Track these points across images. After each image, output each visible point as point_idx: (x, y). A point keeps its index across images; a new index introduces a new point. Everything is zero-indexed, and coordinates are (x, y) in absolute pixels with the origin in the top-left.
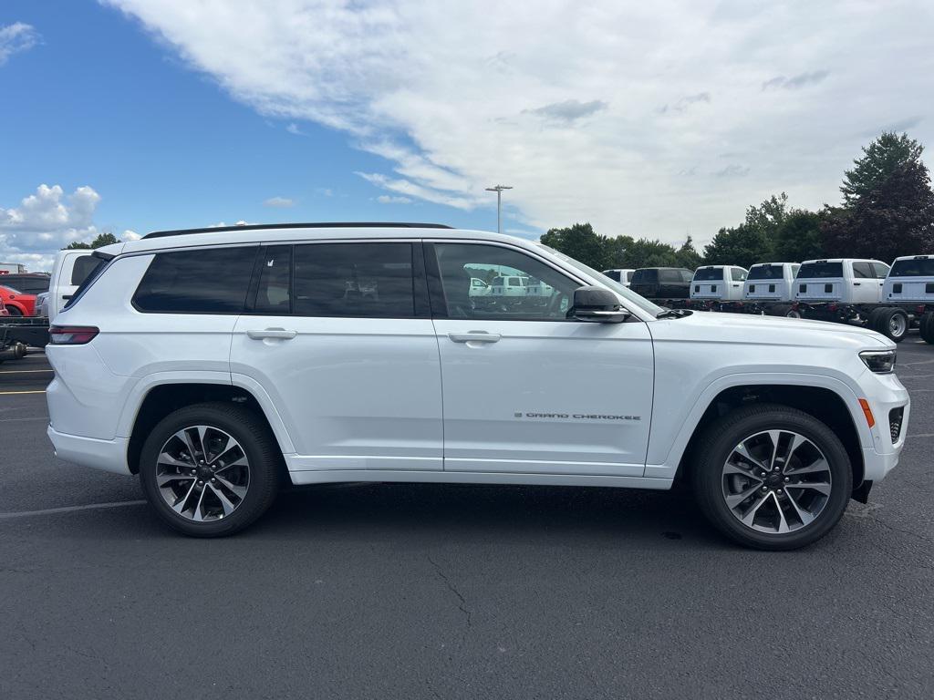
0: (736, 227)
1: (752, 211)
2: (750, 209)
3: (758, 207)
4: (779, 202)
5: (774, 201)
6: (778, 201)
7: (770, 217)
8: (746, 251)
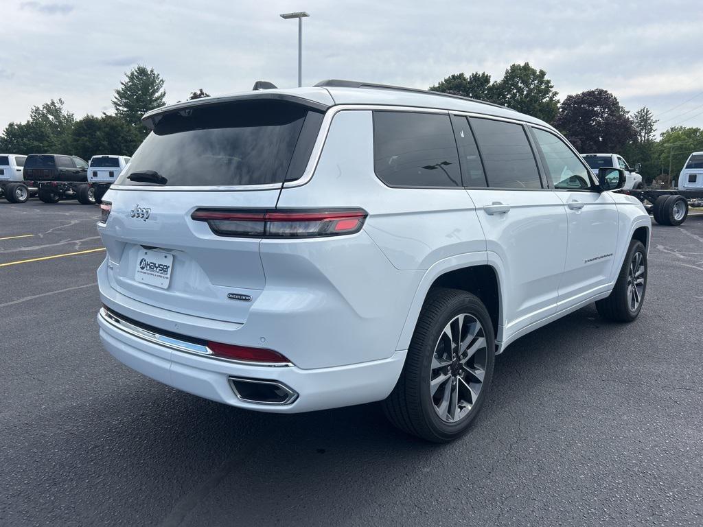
0: (24, 123)
1: (36, 110)
2: (34, 108)
3: (41, 108)
4: (58, 105)
5: (53, 103)
6: (56, 104)
7: (51, 117)
8: (36, 143)
